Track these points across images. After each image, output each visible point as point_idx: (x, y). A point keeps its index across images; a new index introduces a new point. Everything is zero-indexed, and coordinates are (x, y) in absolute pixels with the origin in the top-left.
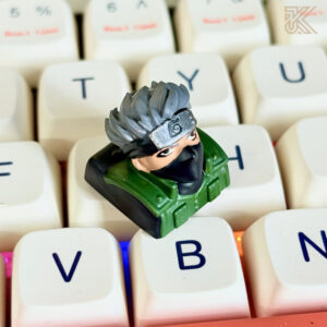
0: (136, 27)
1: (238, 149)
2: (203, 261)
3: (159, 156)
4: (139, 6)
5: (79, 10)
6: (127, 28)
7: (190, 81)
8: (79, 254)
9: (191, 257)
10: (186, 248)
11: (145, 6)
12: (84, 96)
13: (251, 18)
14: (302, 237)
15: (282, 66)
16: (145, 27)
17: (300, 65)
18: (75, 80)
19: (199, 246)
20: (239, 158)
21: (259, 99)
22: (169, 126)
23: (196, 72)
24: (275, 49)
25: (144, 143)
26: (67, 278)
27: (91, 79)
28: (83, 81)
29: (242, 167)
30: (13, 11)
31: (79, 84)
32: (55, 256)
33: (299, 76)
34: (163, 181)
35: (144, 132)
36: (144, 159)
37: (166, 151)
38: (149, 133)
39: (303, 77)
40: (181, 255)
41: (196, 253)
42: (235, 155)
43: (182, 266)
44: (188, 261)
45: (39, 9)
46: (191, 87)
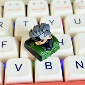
0: (40, 9)
1: (62, 40)
2: (52, 67)
3: (41, 41)
4: (41, 4)
5: (26, 4)
6: (37, 9)
7: (52, 23)
9: (49, 66)
10: (48, 64)
11: (42, 4)
12: (26, 26)
13: (68, 7)
14: (77, 62)
15: (75, 20)
16: (42, 9)
17: (80, 20)
18: (24, 22)
19: (51, 64)
20: (63, 42)
21: (69, 28)
22: (44, 34)
23: (54, 21)
24: (74, 15)
25: (38, 38)
26: (18, 70)
27: (28, 21)
28: (26, 22)
29: (63, 44)
30: (10, 4)
32: (16, 65)
33: (79, 22)
34: (42, 47)
35: (38, 35)
36: (38, 42)
37: (43, 40)
38: (39, 36)
39: (80, 22)
40: (46, 66)
41: (50, 65)
43: (46, 68)
44: (48, 67)
45: (16, 4)
46: (52, 24)
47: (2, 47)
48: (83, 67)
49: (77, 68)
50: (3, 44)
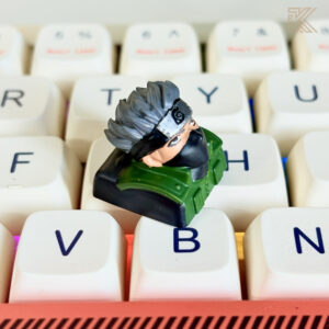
0: (166, 52)
1: (245, 153)
2: (197, 246)
6: (157, 52)
7: (208, 98)
8: (80, 233)
9: (186, 242)
10: (183, 234)
11: (177, 35)
12: (109, 102)
13: (272, 48)
14: (297, 232)
15: (296, 88)
16: (174, 51)
17: (314, 88)
18: (103, 90)
19: (195, 233)
20: (246, 161)
21: (272, 113)
24: (295, 73)
26: (65, 253)
27: (118, 90)
28: (110, 91)
29: (247, 168)
31: (107, 94)
32: (58, 233)
33: (311, 96)
39: (316, 97)
40: (177, 240)
41: (192, 239)
42: (242, 158)
43: (176, 249)
44: (184, 245)
46: (209, 101)
47: (13, 170)
48: (321, 249)
49: (299, 250)
50: (15, 162)
